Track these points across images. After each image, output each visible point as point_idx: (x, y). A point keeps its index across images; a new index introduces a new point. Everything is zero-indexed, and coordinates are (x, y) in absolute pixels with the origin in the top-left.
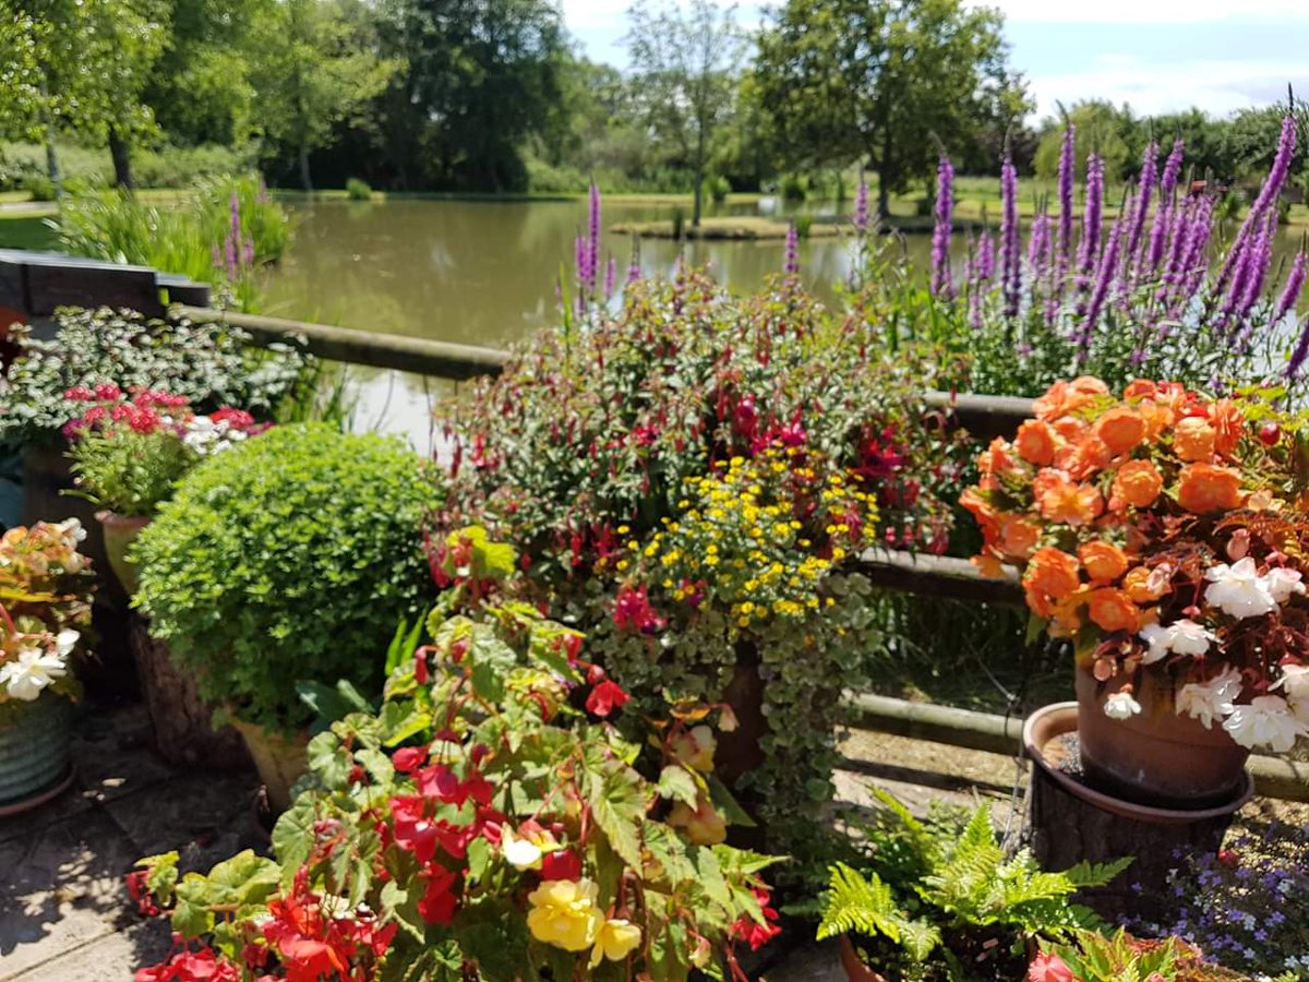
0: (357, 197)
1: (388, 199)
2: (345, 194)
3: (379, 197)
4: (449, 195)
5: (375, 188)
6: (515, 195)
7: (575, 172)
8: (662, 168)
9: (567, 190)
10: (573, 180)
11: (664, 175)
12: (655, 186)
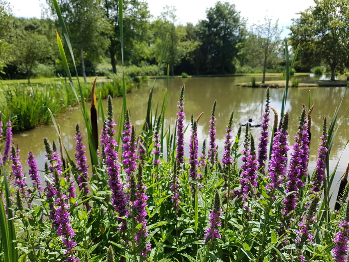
0: (184, 77)
1: (192, 77)
2: (181, 76)
3: (190, 76)
4: (209, 76)
5: (189, 75)
6: (231, 75)
7: (250, 68)
8: (279, 65)
9: (247, 73)
10: (249, 70)
11: (279, 67)
12: (275, 71)
